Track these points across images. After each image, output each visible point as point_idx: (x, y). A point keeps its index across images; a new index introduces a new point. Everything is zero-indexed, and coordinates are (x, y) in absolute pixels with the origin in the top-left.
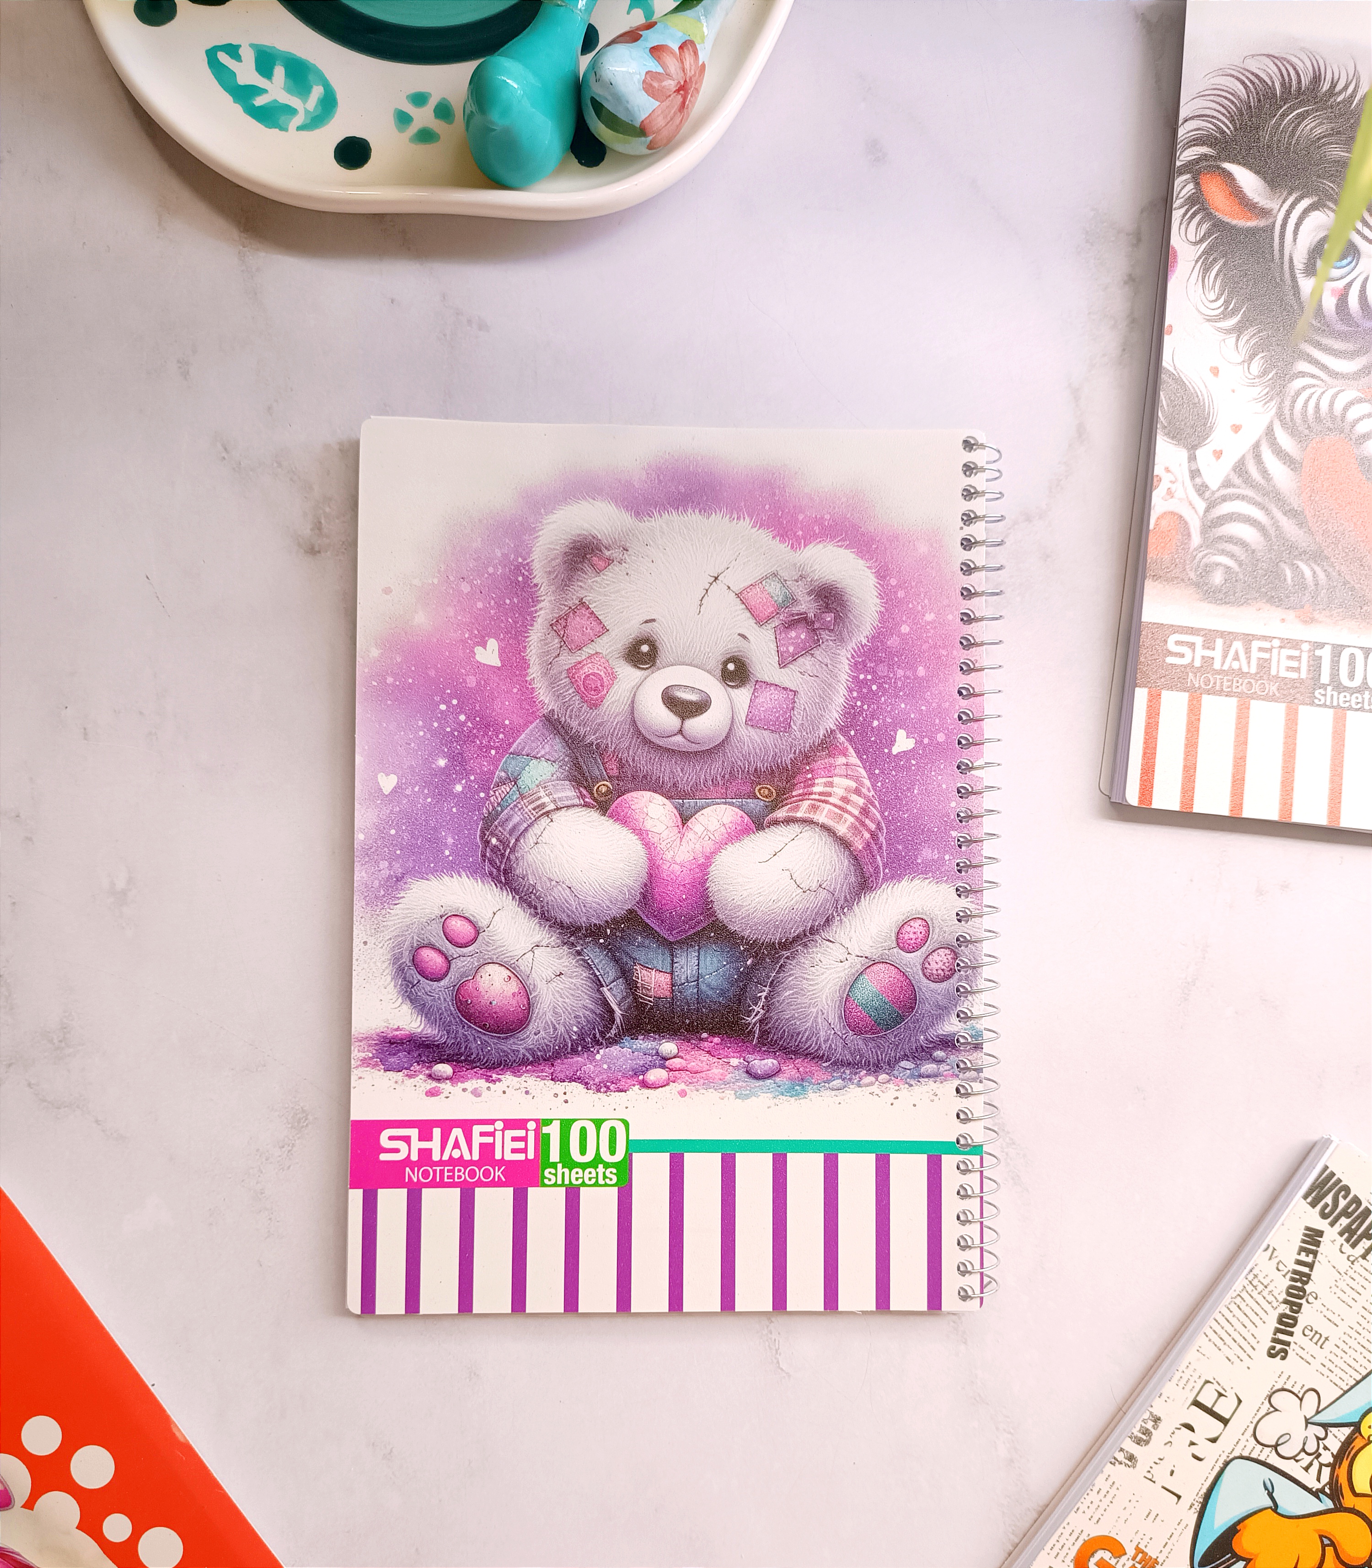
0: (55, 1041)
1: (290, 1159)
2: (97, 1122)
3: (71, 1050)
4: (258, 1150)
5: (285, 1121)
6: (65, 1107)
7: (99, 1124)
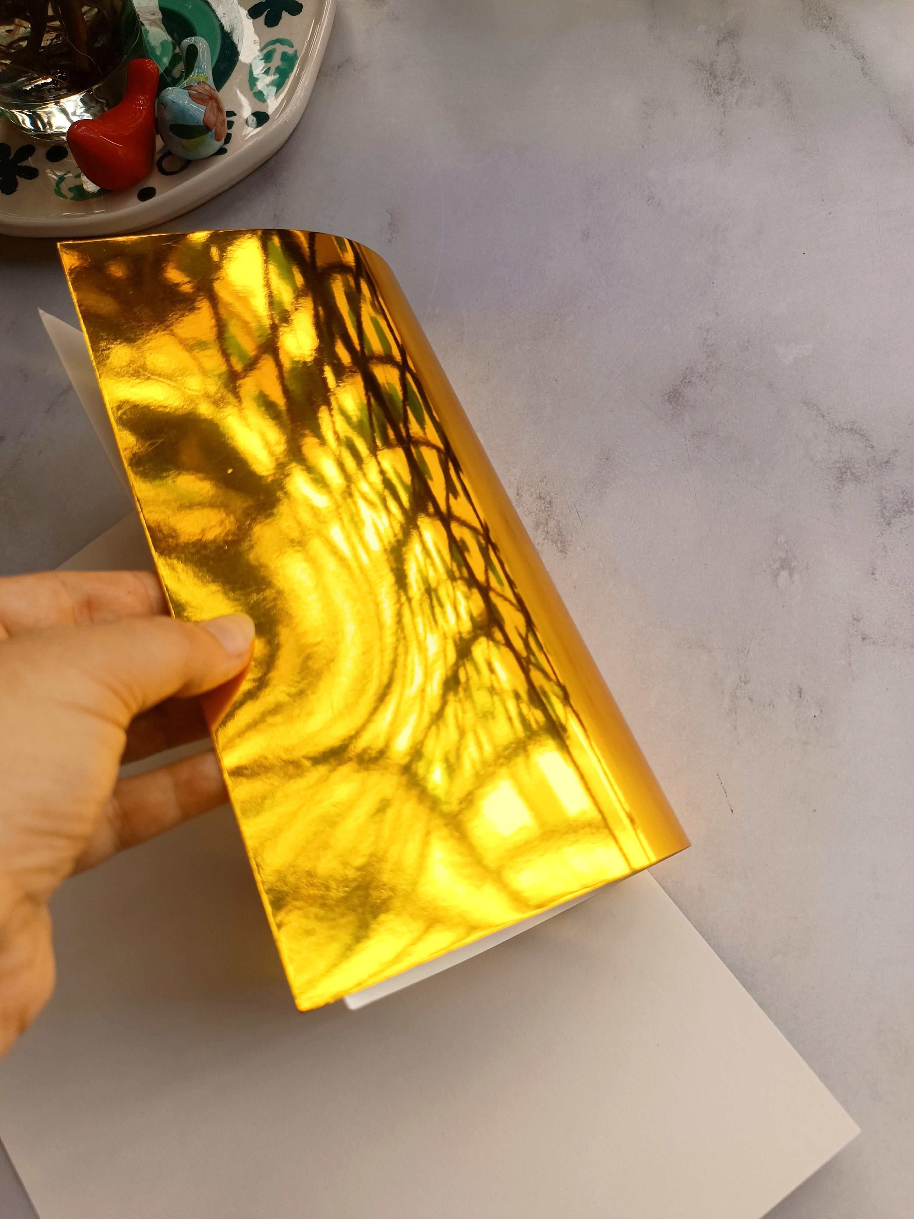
0: (849, 473)
1: (685, 374)
2: (823, 416)
3: (837, 465)
4: (707, 382)
5: (684, 398)
6: (847, 429)
7: (822, 414)
